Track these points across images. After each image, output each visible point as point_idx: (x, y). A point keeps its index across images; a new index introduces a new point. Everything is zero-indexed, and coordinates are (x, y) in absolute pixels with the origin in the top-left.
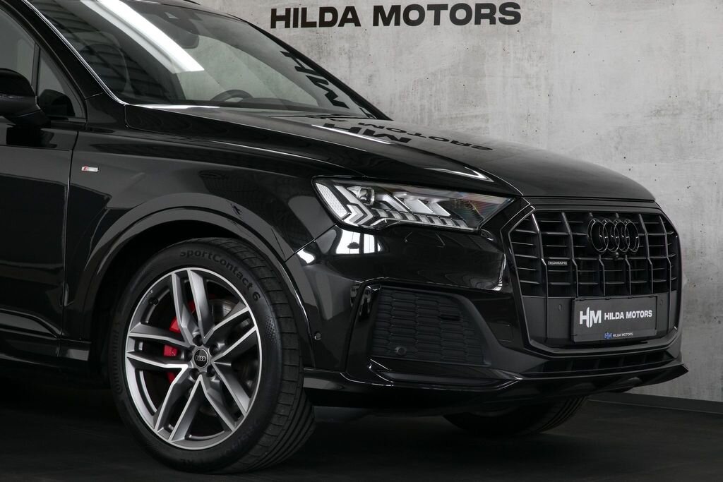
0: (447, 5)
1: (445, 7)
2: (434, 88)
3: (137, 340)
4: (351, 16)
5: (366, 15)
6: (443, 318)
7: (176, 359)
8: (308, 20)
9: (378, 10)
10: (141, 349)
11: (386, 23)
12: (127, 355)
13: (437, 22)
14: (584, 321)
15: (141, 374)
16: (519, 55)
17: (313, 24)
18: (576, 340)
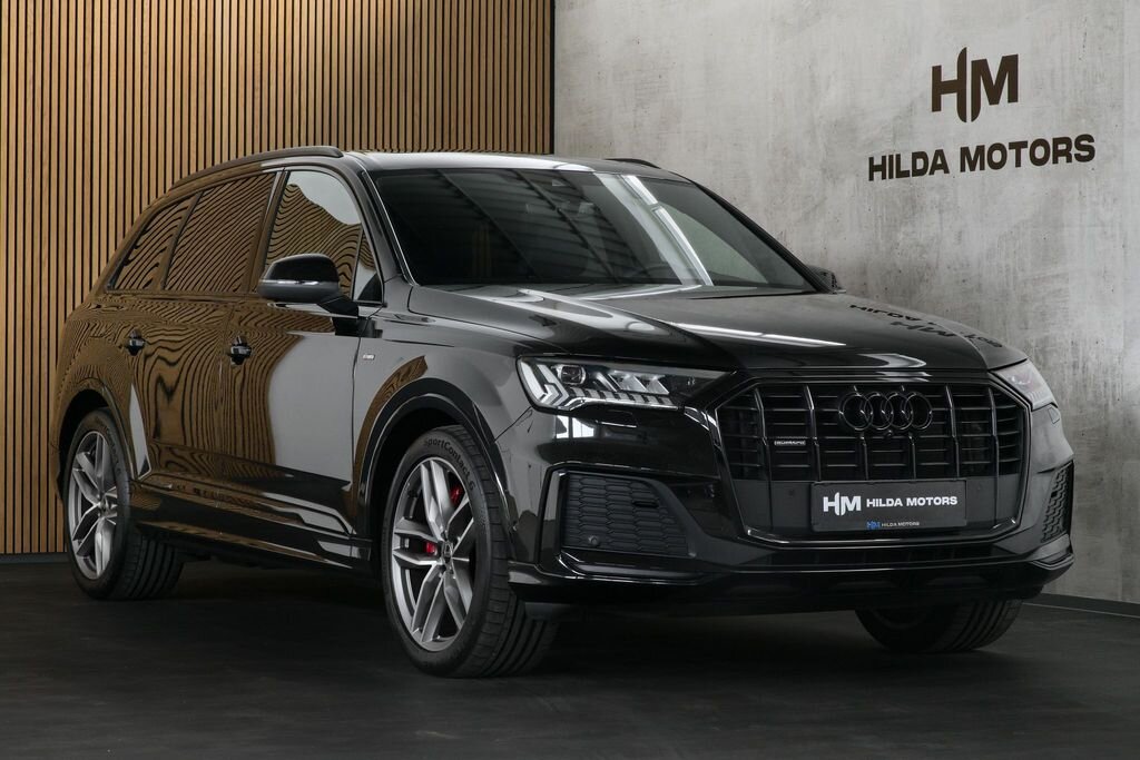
0: (1027, 142)
1: (1024, 144)
2: (1018, 245)
3: (403, 536)
4: (940, 163)
5: (953, 160)
6: (636, 504)
7: (429, 555)
8: (902, 169)
9: (965, 151)
10: (407, 546)
11: (972, 168)
12: (394, 553)
13: (1018, 164)
14: (832, 509)
15: (407, 572)
16: (1095, 199)
17: (905, 174)
18: (817, 528)
